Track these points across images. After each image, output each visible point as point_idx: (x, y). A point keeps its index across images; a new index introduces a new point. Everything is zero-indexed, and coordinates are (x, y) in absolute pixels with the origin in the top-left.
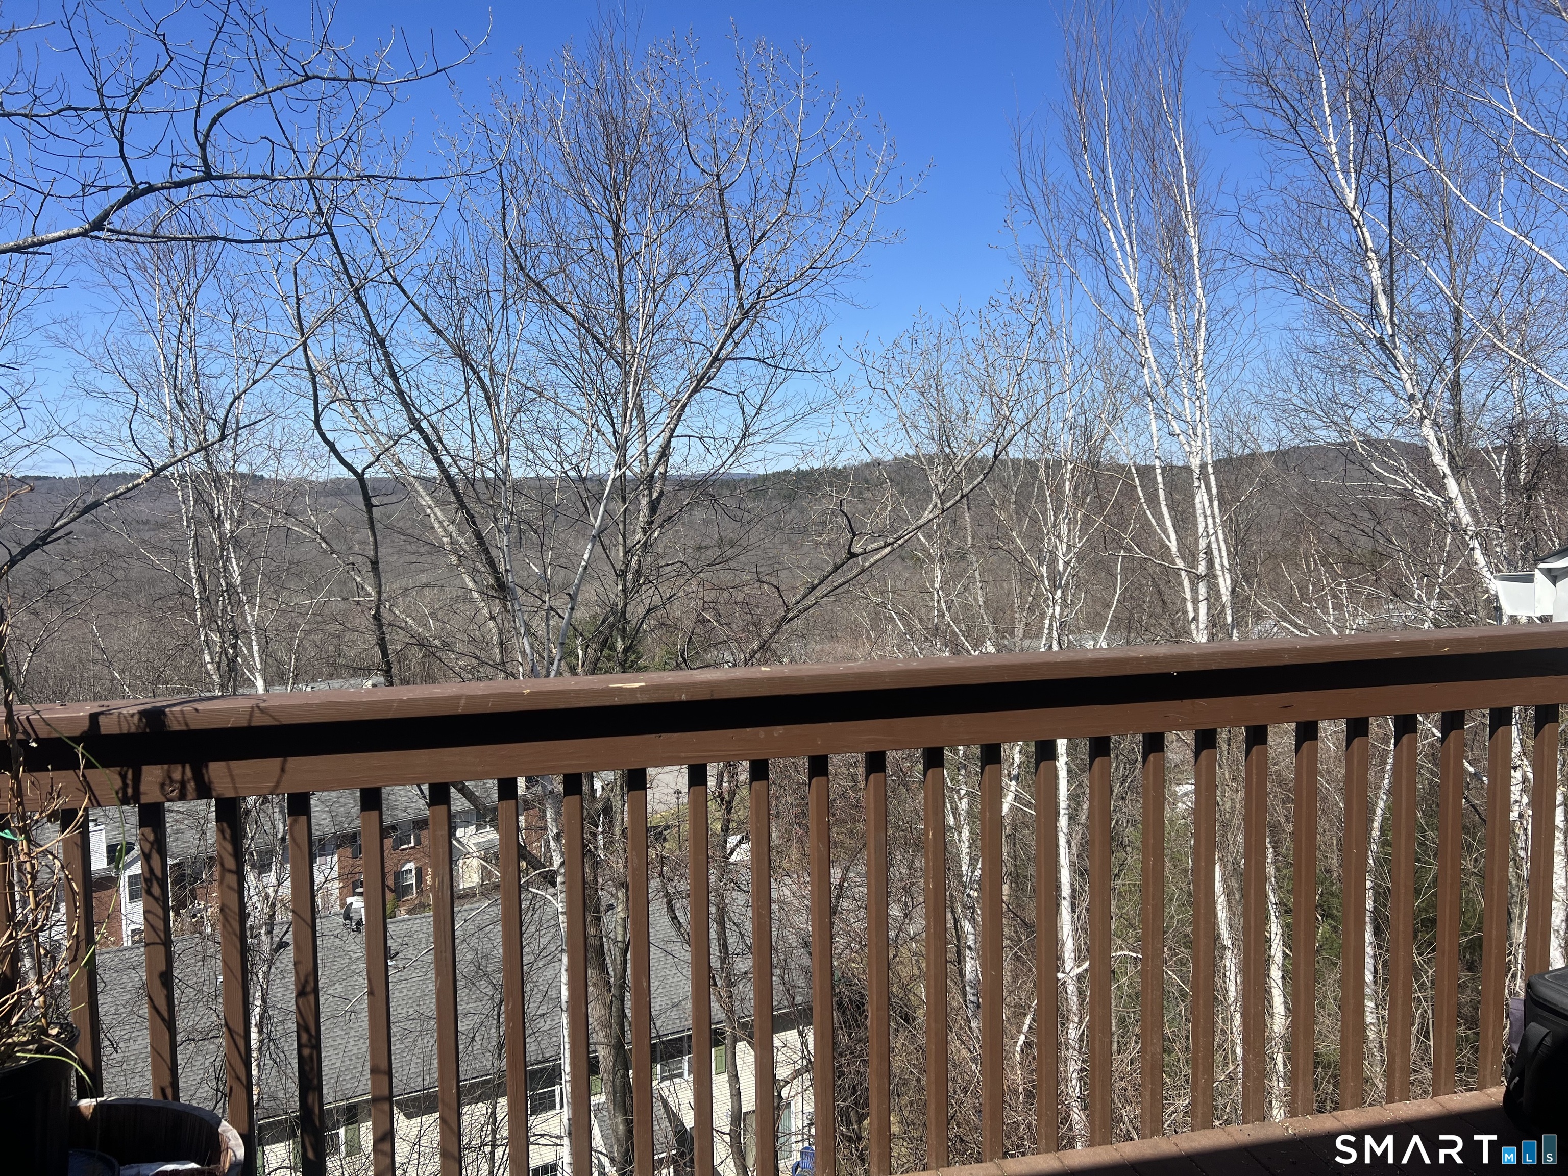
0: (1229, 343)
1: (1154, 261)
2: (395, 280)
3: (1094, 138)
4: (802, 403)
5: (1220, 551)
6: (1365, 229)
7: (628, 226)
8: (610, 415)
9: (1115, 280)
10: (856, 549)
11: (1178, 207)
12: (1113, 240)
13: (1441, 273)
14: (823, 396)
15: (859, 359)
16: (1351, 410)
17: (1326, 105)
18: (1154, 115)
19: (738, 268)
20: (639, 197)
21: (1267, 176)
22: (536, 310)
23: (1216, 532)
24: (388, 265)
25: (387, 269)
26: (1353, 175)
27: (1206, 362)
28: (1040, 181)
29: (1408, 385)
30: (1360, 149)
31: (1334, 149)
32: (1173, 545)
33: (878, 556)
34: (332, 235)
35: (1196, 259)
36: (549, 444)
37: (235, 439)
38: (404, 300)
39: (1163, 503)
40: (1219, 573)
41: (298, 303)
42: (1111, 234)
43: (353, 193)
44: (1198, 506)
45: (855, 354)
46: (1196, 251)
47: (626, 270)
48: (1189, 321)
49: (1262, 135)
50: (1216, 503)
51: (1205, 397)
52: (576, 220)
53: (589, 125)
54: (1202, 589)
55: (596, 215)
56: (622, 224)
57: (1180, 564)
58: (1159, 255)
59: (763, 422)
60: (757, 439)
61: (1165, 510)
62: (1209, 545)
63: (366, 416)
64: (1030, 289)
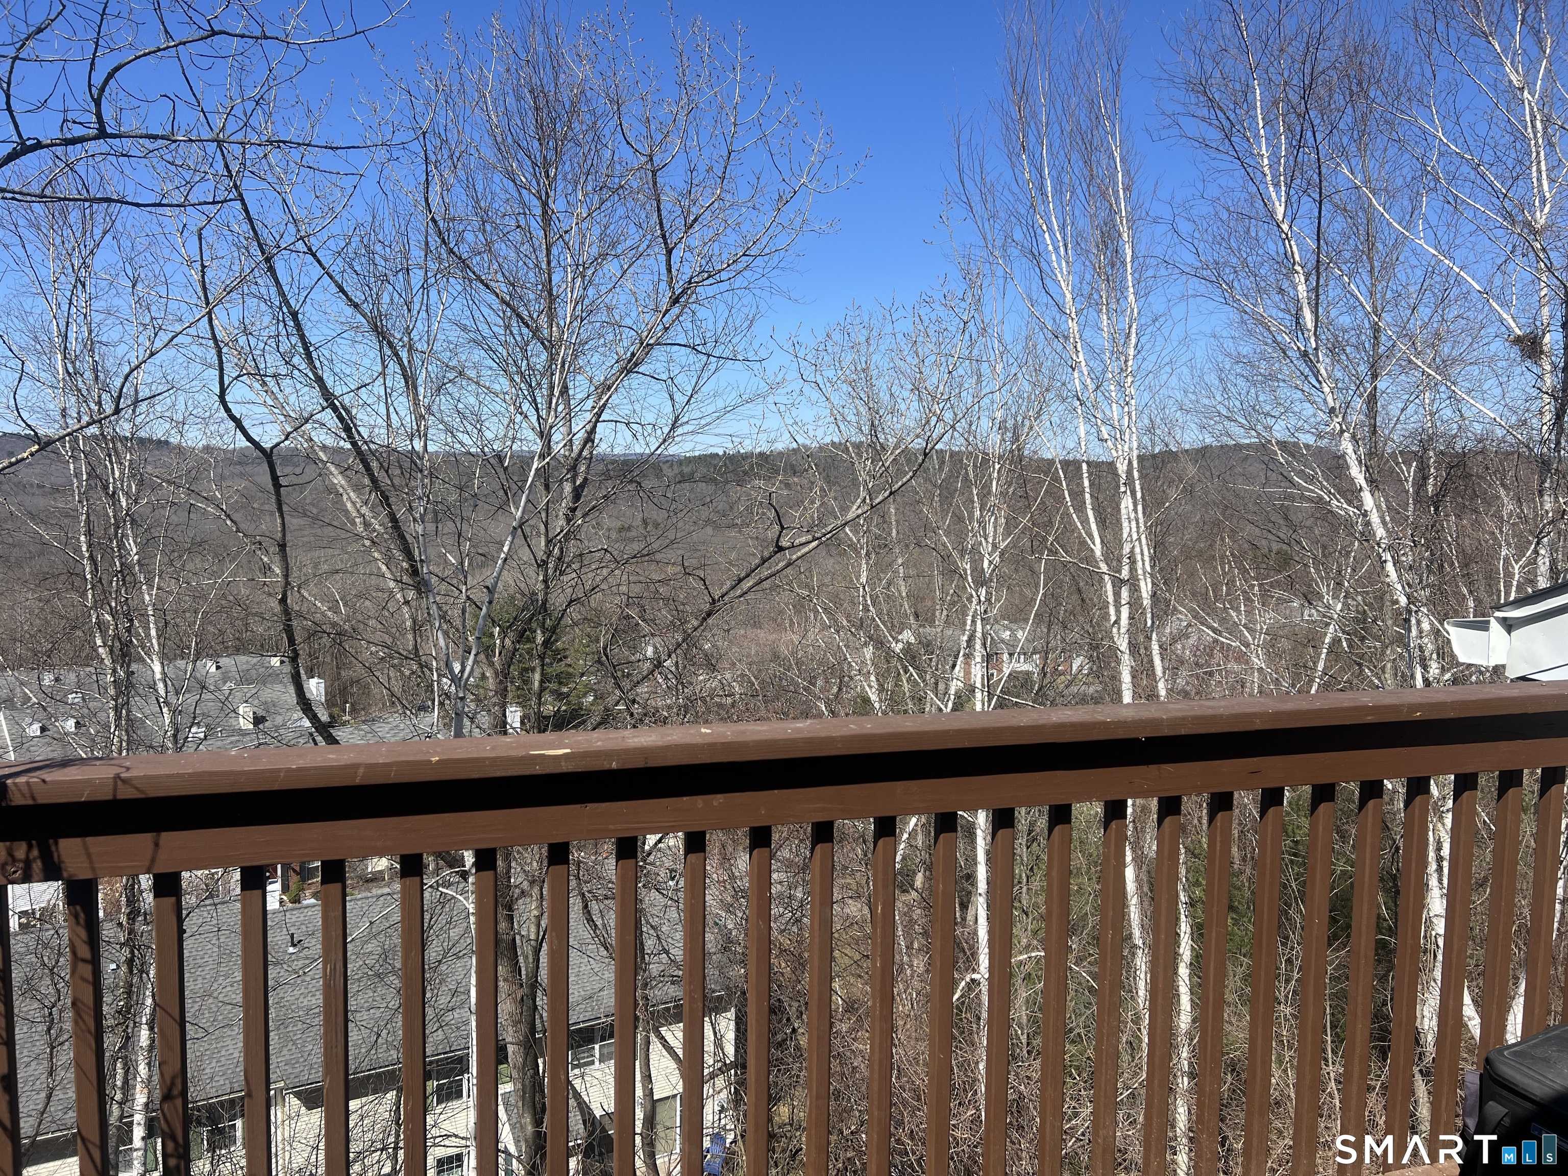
0: (1158, 349)
1: (1087, 263)
2: (310, 249)
3: (1032, 138)
4: (734, 395)
5: (1142, 555)
6: (1293, 243)
7: (558, 205)
8: (535, 400)
9: (1048, 281)
10: (784, 543)
11: (1113, 212)
12: (1049, 242)
13: (1362, 287)
14: (755, 388)
15: (791, 350)
16: (1274, 420)
17: (1260, 117)
18: (1093, 117)
19: (669, 252)
20: (569, 176)
21: (1200, 185)
22: (459, 288)
23: (1139, 539)
24: (303, 233)
25: (302, 238)
26: (1283, 188)
27: (1135, 368)
28: (978, 178)
29: (1330, 399)
30: (1292, 164)
31: (1266, 161)
32: (1098, 549)
33: (806, 549)
34: (242, 200)
35: (1129, 266)
36: (469, 428)
37: (134, 411)
38: (319, 271)
39: (1089, 507)
40: (1141, 577)
41: (202, 271)
42: (1047, 236)
43: (265, 155)
44: (1123, 511)
45: (788, 346)
46: (1129, 259)
47: (554, 251)
48: (1120, 326)
49: (1197, 145)
50: (1140, 508)
51: (1133, 402)
52: (504, 196)
53: (519, 98)
54: (1125, 594)
55: (524, 192)
56: (550, 201)
57: (1104, 568)
58: (1092, 257)
59: (694, 412)
60: (686, 428)
61: (1090, 513)
62: (1132, 551)
63: (276, 389)
64: (965, 287)
